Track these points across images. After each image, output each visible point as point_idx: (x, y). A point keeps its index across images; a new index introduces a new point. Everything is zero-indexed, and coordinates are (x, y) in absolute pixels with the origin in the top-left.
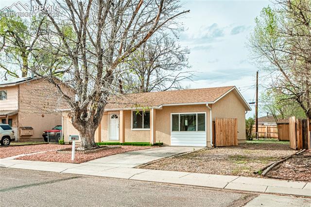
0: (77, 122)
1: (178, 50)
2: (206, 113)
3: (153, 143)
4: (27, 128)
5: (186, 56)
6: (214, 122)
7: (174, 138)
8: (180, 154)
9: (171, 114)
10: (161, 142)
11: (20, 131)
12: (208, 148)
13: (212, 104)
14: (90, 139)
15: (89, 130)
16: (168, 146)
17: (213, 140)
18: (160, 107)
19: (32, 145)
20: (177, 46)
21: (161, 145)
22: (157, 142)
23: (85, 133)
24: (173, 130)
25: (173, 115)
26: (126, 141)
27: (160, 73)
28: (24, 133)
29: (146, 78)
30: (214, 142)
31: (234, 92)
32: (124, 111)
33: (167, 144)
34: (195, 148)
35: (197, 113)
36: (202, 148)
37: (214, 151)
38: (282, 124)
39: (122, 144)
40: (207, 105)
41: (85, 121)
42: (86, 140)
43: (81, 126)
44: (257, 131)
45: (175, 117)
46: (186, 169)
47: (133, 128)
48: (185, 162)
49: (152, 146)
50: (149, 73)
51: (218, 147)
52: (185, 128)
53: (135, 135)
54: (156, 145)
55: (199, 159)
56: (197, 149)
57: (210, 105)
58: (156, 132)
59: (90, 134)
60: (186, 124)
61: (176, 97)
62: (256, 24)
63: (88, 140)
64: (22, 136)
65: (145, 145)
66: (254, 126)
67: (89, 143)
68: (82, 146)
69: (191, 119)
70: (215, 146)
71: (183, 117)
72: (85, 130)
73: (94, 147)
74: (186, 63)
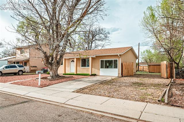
0: (46, 63)
1: (105, 33)
2: (118, 59)
3: (90, 74)
4: (34, 67)
5: (108, 35)
6: (122, 64)
7: (101, 72)
8: (104, 81)
9: (100, 60)
10: (95, 74)
11: (30, 68)
12: (119, 77)
13: (121, 55)
14: (54, 72)
15: (54, 68)
16: (98, 76)
17: (121, 73)
18: (94, 56)
19: (34, 74)
20: (104, 31)
21: (95, 75)
22: (93, 73)
23: (52, 69)
24: (101, 68)
25: (101, 60)
26: (78, 73)
27: (96, 42)
28: (32, 69)
29: (90, 45)
30: (122, 74)
31: (132, 50)
32: (77, 58)
33: (98, 75)
34: (112, 77)
35: (113, 59)
36: (116, 77)
37: (122, 78)
38: (150, 65)
39: (75, 75)
40: (119, 55)
41: (52, 63)
42: (52, 73)
43: (49, 66)
44: (138, 68)
45: (102, 61)
46: (107, 94)
47: (82, 66)
48: (106, 88)
49: (90, 75)
50: (92, 43)
51: (124, 76)
52: (107, 67)
53: (82, 70)
54: (92, 75)
55: (115, 85)
56: (113, 78)
57: (120, 55)
58: (93, 69)
59: (55, 70)
60: (108, 65)
61: (103, 52)
62: (144, 15)
63: (53, 73)
64: (31, 70)
65: (87, 75)
66: (138, 66)
67: (54, 75)
68: (50, 76)
69: (110, 62)
70: (122, 76)
71: (106, 62)
72: (52, 68)
73: (57, 76)
74: (108, 38)
